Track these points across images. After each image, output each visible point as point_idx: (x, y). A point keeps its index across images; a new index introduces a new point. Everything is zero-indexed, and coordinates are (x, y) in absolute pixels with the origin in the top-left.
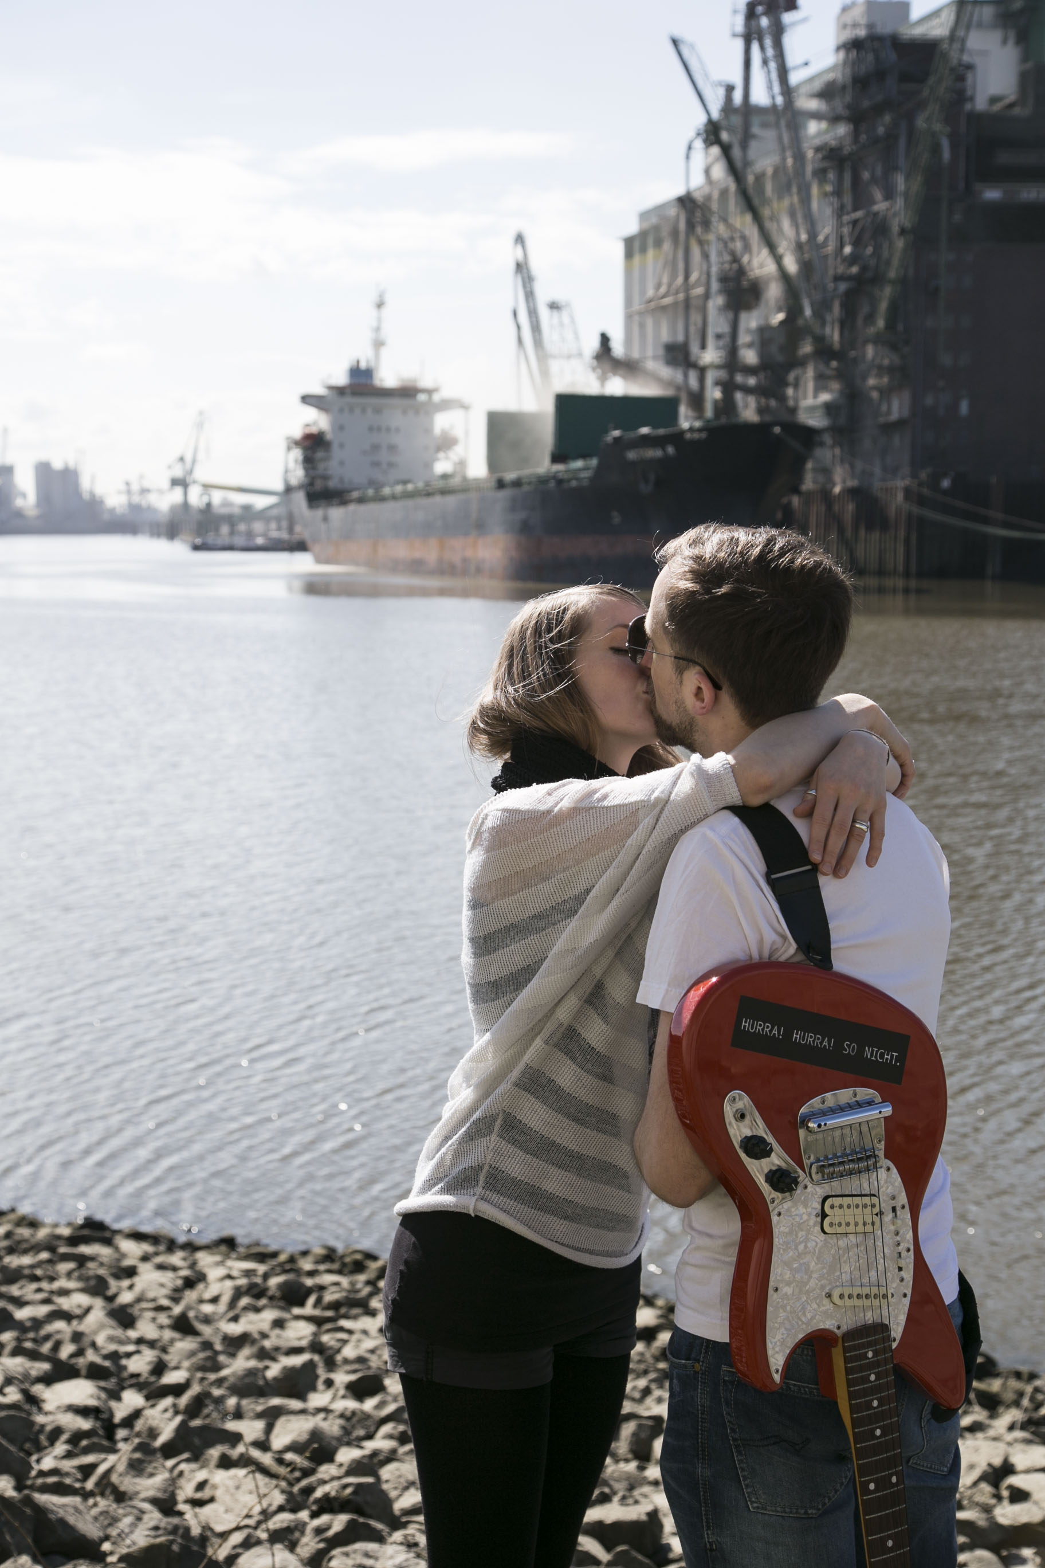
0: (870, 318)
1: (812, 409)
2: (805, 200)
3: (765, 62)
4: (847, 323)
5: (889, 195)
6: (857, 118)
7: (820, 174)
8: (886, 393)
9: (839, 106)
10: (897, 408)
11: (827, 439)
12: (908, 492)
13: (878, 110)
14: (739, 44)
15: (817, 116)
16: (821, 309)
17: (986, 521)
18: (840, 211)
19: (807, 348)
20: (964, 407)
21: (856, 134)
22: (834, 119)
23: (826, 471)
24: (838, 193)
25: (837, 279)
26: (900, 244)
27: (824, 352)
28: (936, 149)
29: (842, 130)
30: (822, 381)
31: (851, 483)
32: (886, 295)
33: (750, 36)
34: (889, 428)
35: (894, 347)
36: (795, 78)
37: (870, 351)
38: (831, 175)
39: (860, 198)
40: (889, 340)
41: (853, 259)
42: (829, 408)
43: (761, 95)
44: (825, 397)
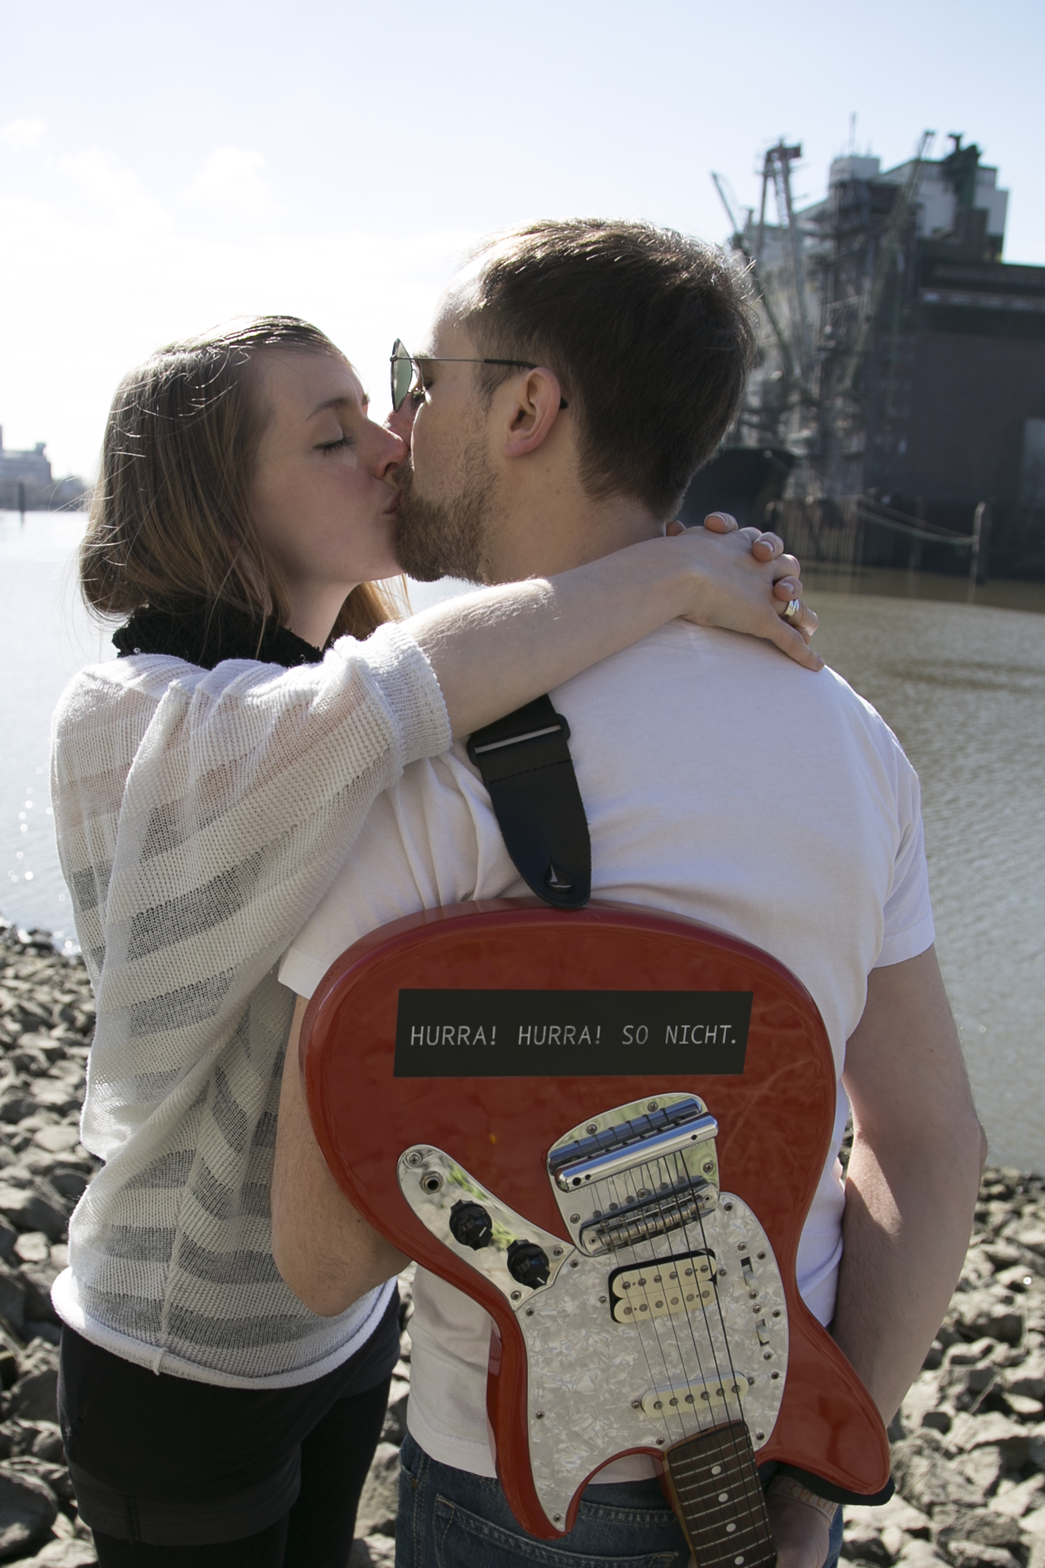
0: (841, 379)
1: (796, 443)
2: (800, 293)
3: (777, 193)
4: (825, 381)
5: (859, 291)
6: (840, 236)
7: (812, 274)
8: (849, 432)
9: (828, 228)
10: (856, 444)
11: (805, 463)
12: (860, 504)
13: (855, 232)
14: (759, 180)
15: (811, 234)
16: (807, 370)
17: (912, 525)
18: (824, 302)
19: (795, 398)
20: (902, 447)
21: (838, 248)
22: (823, 237)
23: (801, 487)
24: (824, 288)
25: (820, 349)
26: (865, 327)
27: (807, 401)
28: (894, 262)
29: (828, 245)
30: (804, 423)
31: (820, 495)
32: (852, 364)
33: (768, 174)
34: (850, 458)
35: (856, 400)
36: (798, 206)
37: (839, 403)
38: (820, 276)
39: (839, 293)
40: (854, 395)
41: (831, 337)
42: (808, 442)
43: (773, 216)
44: (806, 433)
